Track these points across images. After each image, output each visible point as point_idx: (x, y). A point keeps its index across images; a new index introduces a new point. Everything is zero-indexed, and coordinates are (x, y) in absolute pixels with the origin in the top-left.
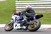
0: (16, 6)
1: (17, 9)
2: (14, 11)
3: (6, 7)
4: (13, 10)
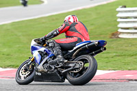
0: (119, 20)
1: (122, 28)
2: (113, 34)
3: (92, 25)
4: (110, 33)
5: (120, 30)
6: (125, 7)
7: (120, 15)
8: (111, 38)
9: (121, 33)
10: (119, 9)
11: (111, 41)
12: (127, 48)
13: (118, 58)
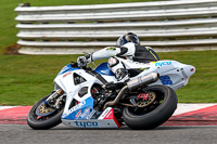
1: (24, 39)
5: (21, 42)
6: (29, 5)
7: (20, 18)
8: (6, 54)
9: (22, 46)
10: (18, 9)
11: (6, 59)
12: (33, 71)
13: (18, 86)
